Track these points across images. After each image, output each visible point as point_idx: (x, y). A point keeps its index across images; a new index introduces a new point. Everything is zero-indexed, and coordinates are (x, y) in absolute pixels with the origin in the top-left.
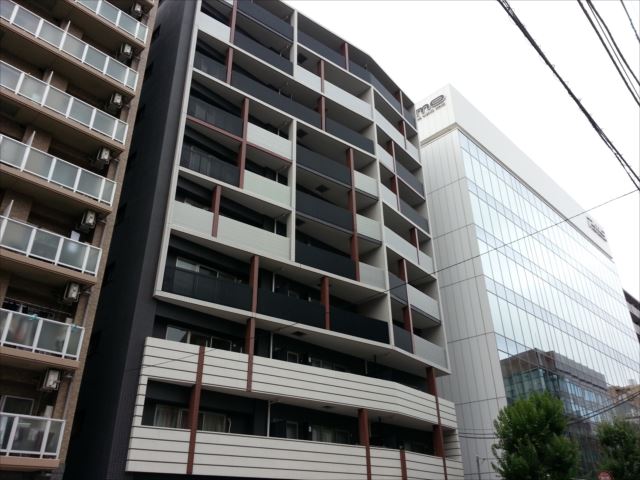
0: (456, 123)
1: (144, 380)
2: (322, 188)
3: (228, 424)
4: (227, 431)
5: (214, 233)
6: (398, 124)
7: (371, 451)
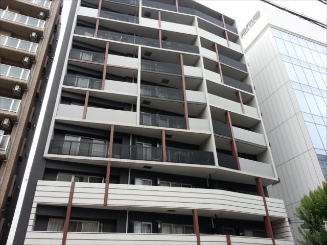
0: (268, 24)
1: (35, 205)
2: (166, 81)
3: (100, 227)
4: (100, 231)
5: (84, 117)
6: (222, 34)
7: (201, 237)
